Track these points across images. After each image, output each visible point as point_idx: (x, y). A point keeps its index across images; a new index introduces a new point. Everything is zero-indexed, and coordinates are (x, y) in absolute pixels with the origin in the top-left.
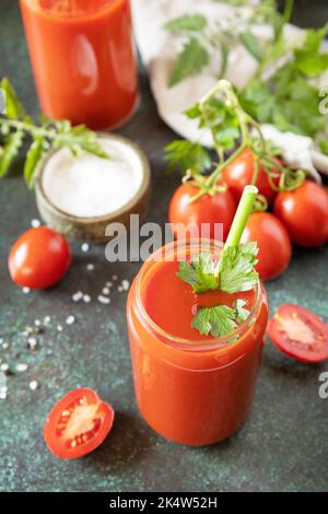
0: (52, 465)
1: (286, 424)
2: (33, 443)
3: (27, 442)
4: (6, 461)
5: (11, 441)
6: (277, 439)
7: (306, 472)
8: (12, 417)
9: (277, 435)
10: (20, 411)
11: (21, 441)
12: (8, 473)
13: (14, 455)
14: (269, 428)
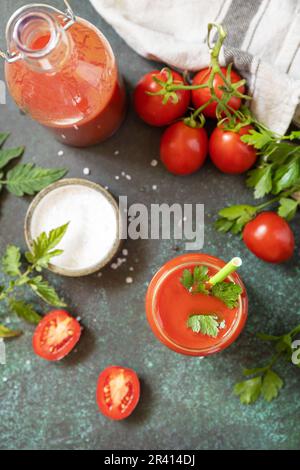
0: (44, 394)
1: (214, 398)
2: (33, 375)
3: (29, 373)
4: (13, 385)
5: (18, 370)
6: (205, 407)
7: (219, 434)
8: (20, 352)
9: (206, 404)
10: (26, 348)
11: (25, 371)
12: (14, 393)
13: (19, 380)
14: (201, 398)
